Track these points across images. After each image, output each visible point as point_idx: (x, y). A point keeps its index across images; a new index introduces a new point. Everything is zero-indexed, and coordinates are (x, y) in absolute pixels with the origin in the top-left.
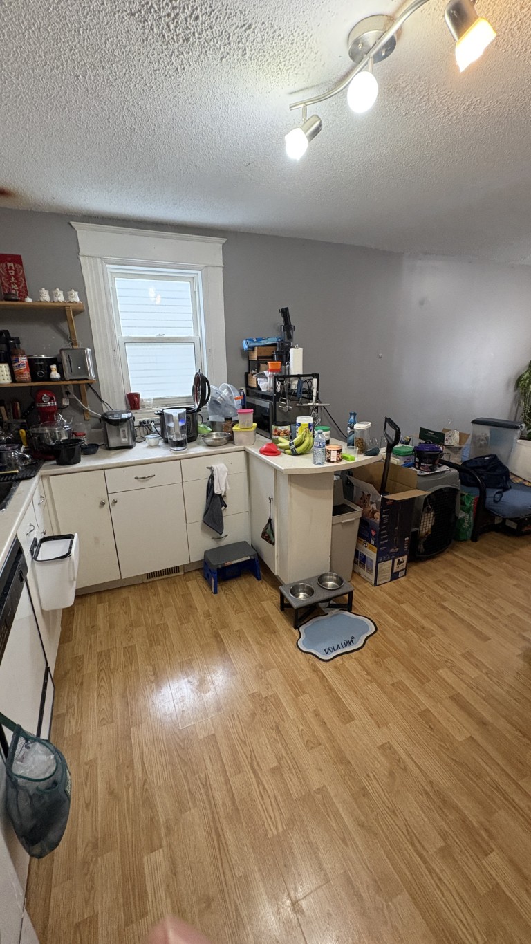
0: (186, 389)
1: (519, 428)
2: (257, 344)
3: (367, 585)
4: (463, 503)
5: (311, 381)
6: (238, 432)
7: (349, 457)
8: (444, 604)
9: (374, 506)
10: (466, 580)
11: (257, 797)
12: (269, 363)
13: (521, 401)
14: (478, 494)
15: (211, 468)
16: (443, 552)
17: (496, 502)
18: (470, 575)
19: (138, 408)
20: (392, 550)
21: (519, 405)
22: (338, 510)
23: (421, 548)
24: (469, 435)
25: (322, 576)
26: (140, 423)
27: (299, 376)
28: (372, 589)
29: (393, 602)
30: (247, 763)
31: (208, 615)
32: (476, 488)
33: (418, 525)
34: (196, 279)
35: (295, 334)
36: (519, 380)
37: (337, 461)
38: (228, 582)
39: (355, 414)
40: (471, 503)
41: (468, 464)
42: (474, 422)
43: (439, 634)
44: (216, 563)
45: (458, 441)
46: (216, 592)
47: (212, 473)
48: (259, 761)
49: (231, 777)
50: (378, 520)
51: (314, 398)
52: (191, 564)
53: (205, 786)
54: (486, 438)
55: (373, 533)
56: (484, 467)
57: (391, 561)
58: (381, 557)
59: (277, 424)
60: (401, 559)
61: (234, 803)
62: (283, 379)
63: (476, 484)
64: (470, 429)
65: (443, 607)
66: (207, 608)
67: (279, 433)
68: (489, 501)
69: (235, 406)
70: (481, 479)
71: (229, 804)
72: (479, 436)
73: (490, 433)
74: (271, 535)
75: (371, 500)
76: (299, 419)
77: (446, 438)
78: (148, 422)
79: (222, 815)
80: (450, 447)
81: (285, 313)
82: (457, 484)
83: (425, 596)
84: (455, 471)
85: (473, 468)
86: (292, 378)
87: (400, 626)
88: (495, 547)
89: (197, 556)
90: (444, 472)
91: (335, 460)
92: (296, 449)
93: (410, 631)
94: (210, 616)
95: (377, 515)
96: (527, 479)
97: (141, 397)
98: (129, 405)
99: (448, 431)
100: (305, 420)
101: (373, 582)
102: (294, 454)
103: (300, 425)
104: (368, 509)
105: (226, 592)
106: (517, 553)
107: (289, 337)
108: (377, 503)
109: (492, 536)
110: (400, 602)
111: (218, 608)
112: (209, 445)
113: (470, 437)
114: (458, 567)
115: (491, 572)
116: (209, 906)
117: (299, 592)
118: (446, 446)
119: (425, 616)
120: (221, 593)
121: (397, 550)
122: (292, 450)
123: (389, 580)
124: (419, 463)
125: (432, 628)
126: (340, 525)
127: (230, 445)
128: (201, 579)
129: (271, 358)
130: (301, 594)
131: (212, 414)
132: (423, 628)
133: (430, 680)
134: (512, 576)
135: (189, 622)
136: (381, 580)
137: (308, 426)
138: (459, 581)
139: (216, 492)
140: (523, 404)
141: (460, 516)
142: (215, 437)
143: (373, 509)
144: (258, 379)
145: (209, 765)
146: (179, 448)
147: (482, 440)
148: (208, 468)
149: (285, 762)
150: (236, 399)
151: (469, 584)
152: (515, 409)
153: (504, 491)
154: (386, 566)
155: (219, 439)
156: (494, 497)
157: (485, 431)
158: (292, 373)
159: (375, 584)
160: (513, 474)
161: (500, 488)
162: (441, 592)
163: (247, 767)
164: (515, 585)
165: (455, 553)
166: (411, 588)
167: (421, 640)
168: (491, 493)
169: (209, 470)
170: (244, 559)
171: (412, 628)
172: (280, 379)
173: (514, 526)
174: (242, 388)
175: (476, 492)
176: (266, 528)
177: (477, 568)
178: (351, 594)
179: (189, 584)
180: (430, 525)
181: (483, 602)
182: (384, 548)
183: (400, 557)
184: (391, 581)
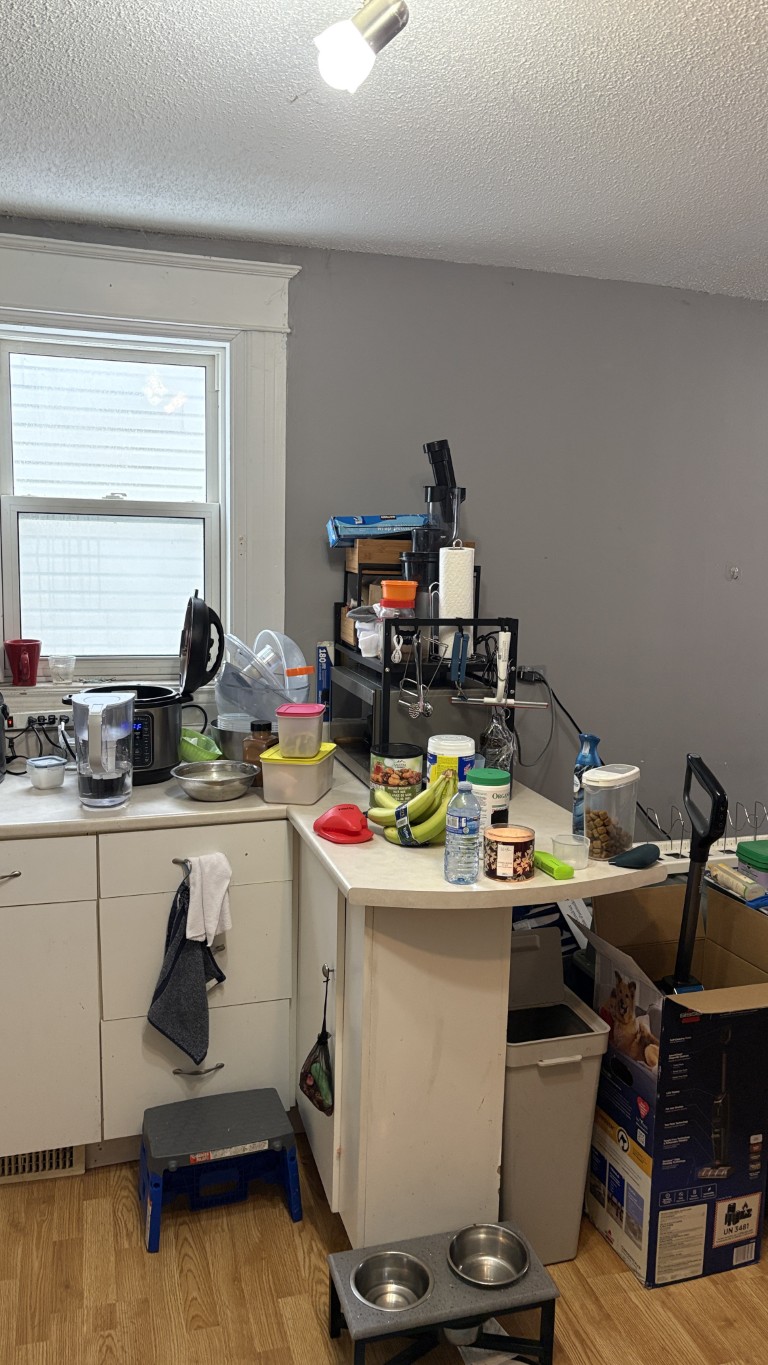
0: (165, 639)
2: (362, 531)
3: (623, 1279)
5: (492, 637)
6: (274, 764)
7: (555, 867)
9: (644, 1022)
12: (384, 582)
15: (184, 864)
19: (32, 682)
20: (707, 1172)
22: (526, 1024)
25: (463, 1235)
26: (31, 721)
27: (459, 623)
28: (640, 1296)
31: (107, 1320)
34: (219, 362)
35: (461, 510)
37: (516, 876)
38: (204, 1216)
39: (594, 742)
44: (167, 1152)
46: (154, 1247)
47: (187, 877)
50: (656, 1068)
51: (501, 685)
52: (105, 1145)
55: (643, 1109)
57: (704, 1207)
58: (670, 1189)
59: (385, 752)
60: (739, 1204)
62: (411, 628)
66: (112, 1299)
67: (387, 775)
69: (288, 694)
74: (324, 1084)
75: (637, 1003)
76: (437, 745)
78: (52, 720)
81: (439, 454)
86: (441, 628)
89: (124, 1123)
91: (509, 873)
92: (413, 830)
94: (112, 1325)
95: (652, 1052)
97: (43, 652)
98: (10, 672)
100: (451, 747)
101: (643, 1272)
102: (408, 843)
103: (434, 759)
104: (630, 1030)
105: (187, 1249)
107: (448, 515)
108: (652, 1013)
111: (146, 1301)
112: (195, 798)
117: (382, 1282)
120: (169, 1252)
121: (724, 1172)
122: (401, 831)
123: (700, 1273)
126: (535, 1073)
127: (254, 799)
128: (127, 1197)
129: (394, 571)
130: (392, 1287)
131: (226, 710)
135: (43, 1337)
136: (669, 1270)
137: (455, 767)
139: (189, 935)
142: (215, 776)
143: (641, 1030)
144: (358, 625)
146: (106, 802)
148: (176, 862)
150: (292, 673)
154: (686, 1222)
155: (222, 783)
158: (444, 615)
159: (650, 1282)
169: (179, 869)
170: (249, 1148)
172: (401, 628)
174: (326, 644)
176: (312, 1059)
178: (548, 1307)
179: (89, 1207)
182: (678, 1160)
183: (735, 1196)
184: (705, 1274)
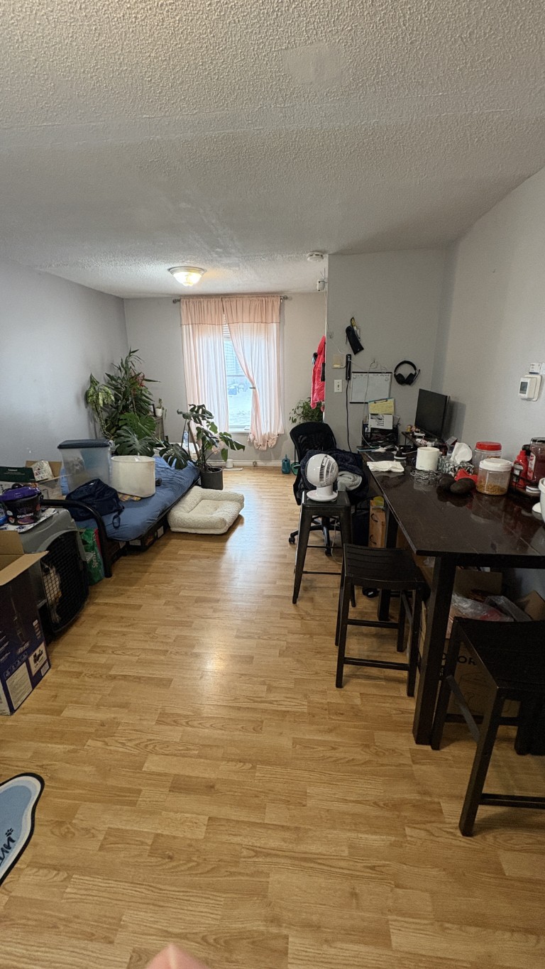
1: (108, 446)
4: (85, 543)
8: (112, 672)
10: (122, 626)
13: (96, 417)
14: (96, 526)
16: (83, 607)
17: (117, 528)
18: (122, 618)
20: (21, 650)
21: (95, 421)
23: (56, 617)
24: (61, 463)
28: (12, 720)
29: (49, 718)
32: (91, 520)
33: (43, 595)
36: (87, 396)
40: (92, 539)
41: (72, 497)
42: (61, 447)
43: (123, 716)
45: (51, 473)
54: (81, 462)
56: (91, 495)
57: (25, 664)
58: (7, 669)
60: (37, 652)
63: (91, 516)
64: (60, 456)
65: (114, 678)
68: (109, 529)
70: (93, 508)
72: (72, 461)
73: (83, 456)
77: (35, 472)
80: (43, 482)
82: (72, 525)
83: (86, 679)
84: (64, 511)
85: (80, 500)
87: (72, 747)
88: (131, 573)
90: (52, 517)
93: (90, 742)
96: (133, 494)
99: (34, 462)
101: (8, 710)
106: (151, 569)
109: (123, 561)
110: (59, 712)
113: (63, 464)
114: (106, 616)
115: (138, 602)
118: (38, 482)
119: (98, 706)
121: (27, 644)
123: (31, 689)
124: (14, 517)
125: (113, 716)
132: (103, 725)
133: (140, 791)
134: (158, 596)
136: (18, 700)
138: (116, 632)
140: (98, 420)
141: (88, 560)
147: (77, 465)
151: (125, 630)
152: (92, 425)
153: (119, 514)
154: (19, 675)
156: (113, 523)
157: (76, 455)
159: (12, 710)
160: (120, 493)
161: (114, 512)
162: (102, 659)
164: (165, 604)
165: (96, 601)
166: (65, 680)
167: (107, 744)
168: (109, 520)
171: (89, 735)
173: (138, 543)
175: (93, 526)
177: (125, 606)
180: (58, 583)
181: (146, 641)
182: (7, 655)
183: (34, 651)
184: (33, 688)
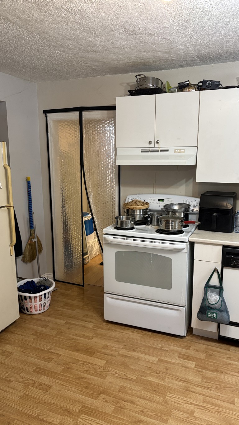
11: (186, 399)
30: (205, 406)
48: (203, 411)
49: (204, 397)
53: (208, 388)
61: (192, 391)
71: (193, 390)
79: (190, 386)
116: (166, 369)
145: (216, 394)
149: (193, 419)
163: (203, 404)
